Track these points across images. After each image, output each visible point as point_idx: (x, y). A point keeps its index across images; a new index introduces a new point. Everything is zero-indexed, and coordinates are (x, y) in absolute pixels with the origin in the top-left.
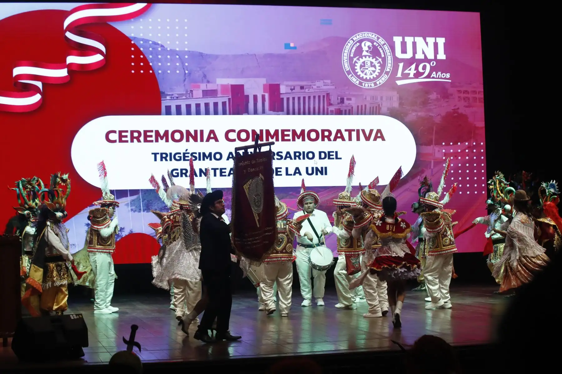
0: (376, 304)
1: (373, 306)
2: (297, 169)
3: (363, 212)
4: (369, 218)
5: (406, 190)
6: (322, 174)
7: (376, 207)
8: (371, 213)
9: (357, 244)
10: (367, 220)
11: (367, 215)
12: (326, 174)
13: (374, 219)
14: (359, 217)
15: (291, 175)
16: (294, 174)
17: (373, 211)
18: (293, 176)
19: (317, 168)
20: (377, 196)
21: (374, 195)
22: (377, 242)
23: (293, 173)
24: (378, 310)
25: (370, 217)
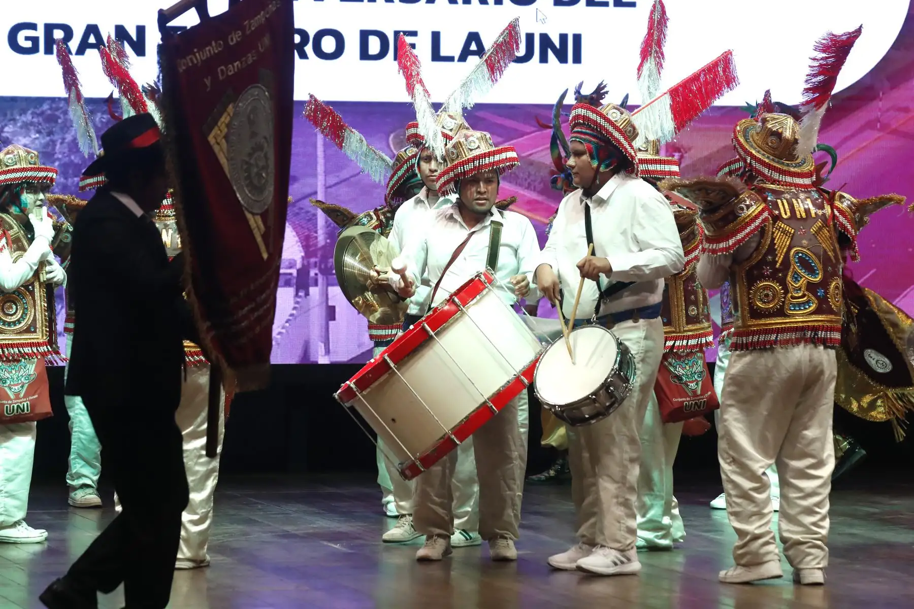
0: (757, 532)
1: (748, 538)
2: (474, 37)
3: (737, 195)
4: (757, 217)
5: (870, 125)
6: (563, 59)
7: (783, 178)
8: (765, 200)
9: (687, 311)
10: (748, 224)
11: (748, 207)
12: (577, 59)
13: (775, 221)
14: (721, 212)
15: (450, 59)
16: (463, 58)
17: (774, 192)
18: (456, 64)
19: (545, 38)
20: (787, 140)
21: (778, 135)
22: (782, 307)
23: (457, 54)
24: (768, 553)
25: (760, 213)
